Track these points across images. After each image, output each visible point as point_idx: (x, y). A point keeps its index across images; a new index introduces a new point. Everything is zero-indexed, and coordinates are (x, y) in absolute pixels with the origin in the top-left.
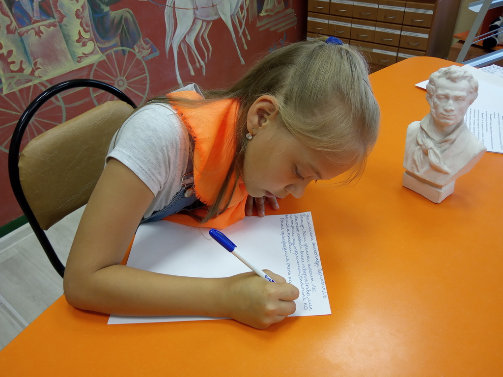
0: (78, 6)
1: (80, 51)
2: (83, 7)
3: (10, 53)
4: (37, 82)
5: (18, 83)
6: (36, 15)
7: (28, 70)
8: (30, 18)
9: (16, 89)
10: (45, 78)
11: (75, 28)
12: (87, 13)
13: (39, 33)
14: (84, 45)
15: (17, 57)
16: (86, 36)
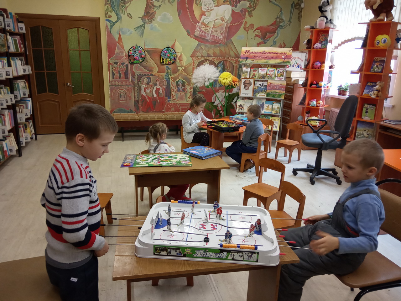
0: (191, 91)
1: (188, 99)
2: (192, 91)
3: (174, 96)
4: (177, 103)
5: (173, 102)
6: (181, 90)
7: (176, 100)
8: (180, 91)
9: (173, 103)
10: (179, 103)
11: (188, 95)
12: (192, 93)
13: (181, 94)
14: (190, 99)
15: (175, 97)
16: (191, 97)
